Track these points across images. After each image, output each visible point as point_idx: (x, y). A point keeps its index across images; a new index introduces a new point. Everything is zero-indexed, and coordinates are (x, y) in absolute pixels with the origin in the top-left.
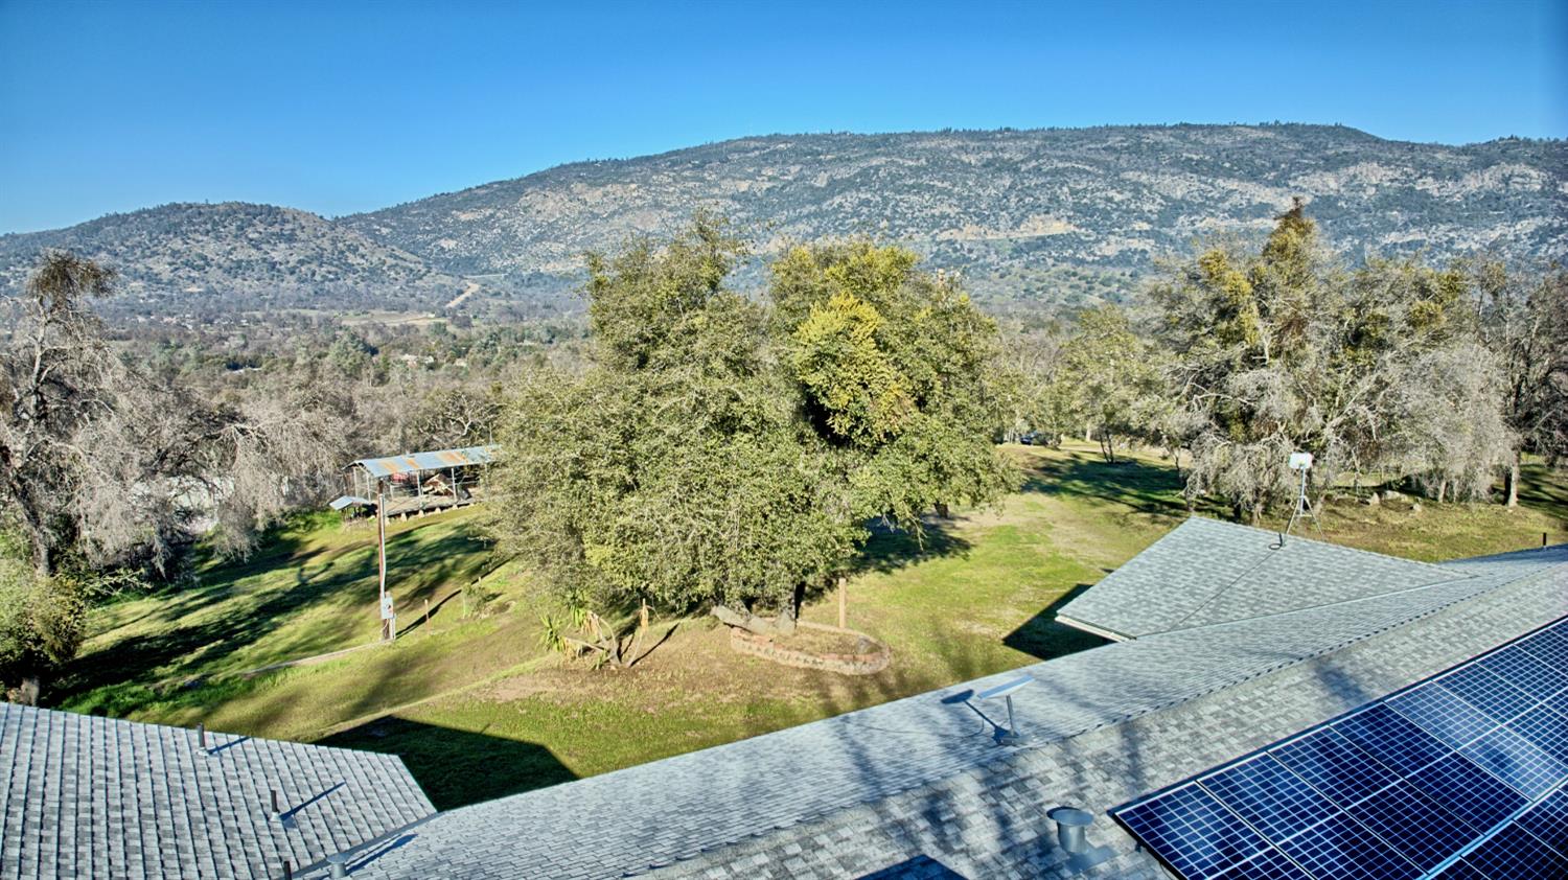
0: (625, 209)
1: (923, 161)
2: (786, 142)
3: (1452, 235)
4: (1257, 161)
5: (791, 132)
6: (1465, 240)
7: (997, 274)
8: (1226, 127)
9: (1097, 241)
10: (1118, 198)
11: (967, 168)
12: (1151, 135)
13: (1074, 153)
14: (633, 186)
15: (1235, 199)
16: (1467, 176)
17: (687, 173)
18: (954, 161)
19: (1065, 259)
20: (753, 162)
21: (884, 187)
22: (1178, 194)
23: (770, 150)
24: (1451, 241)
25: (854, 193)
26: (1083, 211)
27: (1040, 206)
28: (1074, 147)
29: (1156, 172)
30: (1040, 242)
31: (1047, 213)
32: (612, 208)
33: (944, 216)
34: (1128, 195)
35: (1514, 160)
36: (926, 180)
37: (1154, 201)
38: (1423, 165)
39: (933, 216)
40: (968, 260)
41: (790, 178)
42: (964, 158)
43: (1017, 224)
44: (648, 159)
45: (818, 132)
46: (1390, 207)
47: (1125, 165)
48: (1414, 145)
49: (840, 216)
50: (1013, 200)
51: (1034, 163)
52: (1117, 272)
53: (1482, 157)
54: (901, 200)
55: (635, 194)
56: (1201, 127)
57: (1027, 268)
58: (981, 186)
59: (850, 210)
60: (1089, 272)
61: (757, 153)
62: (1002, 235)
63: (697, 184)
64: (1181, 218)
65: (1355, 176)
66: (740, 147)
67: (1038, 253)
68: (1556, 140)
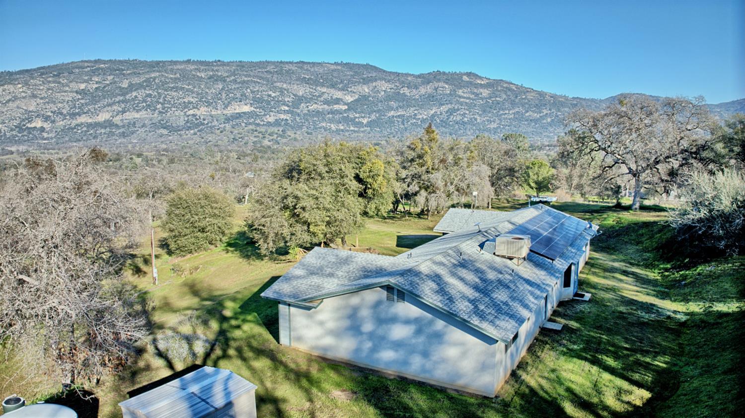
0: (16, 98)
1: (178, 75)
2: (104, 64)
3: (415, 112)
4: (335, 79)
5: (107, 59)
6: (421, 114)
7: (219, 131)
8: (320, 63)
9: (265, 115)
10: (273, 95)
11: (200, 79)
12: (287, 66)
13: (252, 74)
14: (20, 86)
15: (326, 96)
16: (421, 87)
17: (50, 79)
18: (194, 75)
19: (250, 124)
20: (87, 74)
21: (158, 87)
22: (301, 94)
23: (95, 68)
24: (415, 115)
25: (143, 91)
26: (257, 101)
27: (237, 98)
28: (252, 71)
29: (290, 83)
30: (238, 115)
31: (240, 101)
32: (8, 98)
33: (190, 103)
34: (278, 94)
35: (439, 80)
36: (180, 84)
37: (290, 96)
38: (403, 82)
39: (184, 102)
40: (203, 124)
41: (108, 82)
42: (198, 74)
43: (226, 107)
44: (27, 71)
45: (121, 59)
46: (390, 100)
47: (276, 80)
48: (399, 73)
49: (136, 102)
50: (224, 95)
51: (233, 78)
52: (275, 129)
53: (426, 79)
54: (168, 94)
55: (21, 90)
56: (309, 63)
57: (233, 128)
58: (208, 88)
59: (141, 99)
60: (263, 130)
61: (89, 69)
62: (219, 112)
63: (56, 85)
64: (302, 105)
65: (376, 87)
66: (80, 65)
67: (237, 121)
68: (455, 72)
